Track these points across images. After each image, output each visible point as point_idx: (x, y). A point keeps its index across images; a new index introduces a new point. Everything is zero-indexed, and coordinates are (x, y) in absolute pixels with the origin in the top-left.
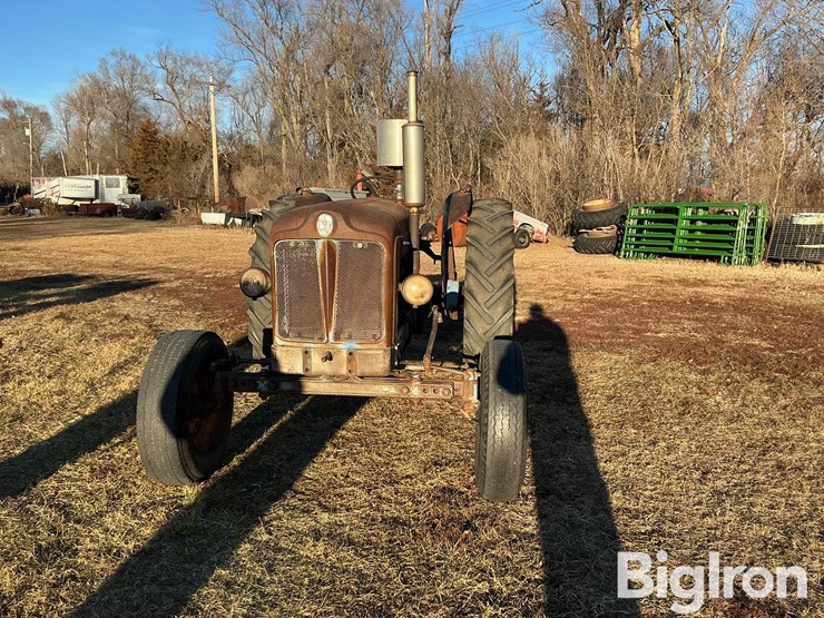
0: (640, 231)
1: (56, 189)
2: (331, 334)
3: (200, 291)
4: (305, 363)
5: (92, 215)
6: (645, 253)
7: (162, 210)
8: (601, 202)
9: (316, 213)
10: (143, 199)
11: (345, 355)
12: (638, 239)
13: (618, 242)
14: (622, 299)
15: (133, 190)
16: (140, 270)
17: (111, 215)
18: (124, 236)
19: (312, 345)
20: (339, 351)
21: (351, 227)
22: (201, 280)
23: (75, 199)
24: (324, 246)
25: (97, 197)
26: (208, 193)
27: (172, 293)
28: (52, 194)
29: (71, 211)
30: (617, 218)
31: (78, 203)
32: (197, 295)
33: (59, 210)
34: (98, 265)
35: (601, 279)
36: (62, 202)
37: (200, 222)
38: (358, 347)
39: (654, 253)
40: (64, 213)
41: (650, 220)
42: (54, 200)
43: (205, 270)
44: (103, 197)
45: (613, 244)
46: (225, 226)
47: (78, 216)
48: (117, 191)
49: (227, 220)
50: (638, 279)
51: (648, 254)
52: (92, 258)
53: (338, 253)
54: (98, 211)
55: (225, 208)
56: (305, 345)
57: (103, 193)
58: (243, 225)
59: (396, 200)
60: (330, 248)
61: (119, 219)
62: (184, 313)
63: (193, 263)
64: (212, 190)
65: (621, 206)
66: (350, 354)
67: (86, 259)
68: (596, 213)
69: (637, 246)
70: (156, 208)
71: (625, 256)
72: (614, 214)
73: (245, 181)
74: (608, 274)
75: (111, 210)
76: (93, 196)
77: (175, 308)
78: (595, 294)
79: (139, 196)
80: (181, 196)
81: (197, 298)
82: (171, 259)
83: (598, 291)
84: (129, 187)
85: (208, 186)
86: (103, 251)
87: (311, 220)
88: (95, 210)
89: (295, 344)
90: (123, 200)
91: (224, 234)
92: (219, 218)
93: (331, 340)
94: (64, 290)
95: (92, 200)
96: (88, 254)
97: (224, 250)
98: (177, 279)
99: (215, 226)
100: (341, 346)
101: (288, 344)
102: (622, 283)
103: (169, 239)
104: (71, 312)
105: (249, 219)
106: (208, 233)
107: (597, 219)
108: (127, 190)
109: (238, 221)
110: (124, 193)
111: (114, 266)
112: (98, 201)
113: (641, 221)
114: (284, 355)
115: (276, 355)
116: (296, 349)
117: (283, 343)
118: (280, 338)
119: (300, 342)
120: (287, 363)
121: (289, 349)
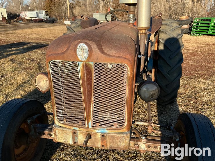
0: (197, 27)
1: (26, 15)
2: (90, 123)
4: (73, 139)
5: (36, 22)
6: (198, 34)
7: (54, 20)
8: (184, 17)
9: (76, 42)
10: (49, 17)
11: (99, 136)
12: (196, 29)
13: (190, 30)
14: (198, 52)
15: (47, 15)
16: (44, 40)
17: (41, 22)
18: (43, 28)
19: (78, 129)
20: (95, 134)
21: (103, 52)
23: (32, 18)
24: (83, 66)
25: (37, 17)
26: (66, 15)
28: (25, 16)
29: (31, 21)
30: (190, 22)
31: (32, 19)
33: (27, 21)
34: (32, 39)
35: (187, 43)
36: (28, 18)
37: (64, 24)
38: (108, 131)
39: (201, 34)
40: (29, 21)
41: (201, 23)
42: (26, 18)
44: (39, 17)
45: (188, 31)
47: (32, 22)
48: (43, 15)
50: (200, 44)
51: (199, 34)
52: (31, 36)
53: (93, 71)
54: (38, 21)
55: (71, 20)
57: (39, 16)
59: (129, 23)
60: (87, 68)
61: (43, 23)
64: (68, 14)
65: (191, 18)
66: (103, 136)
67: (29, 36)
68: (183, 21)
69: (196, 32)
70: (53, 20)
71: (192, 35)
72: (189, 21)
73: (77, 11)
74: (189, 42)
75: (41, 21)
76: (36, 17)
78: (188, 50)
79: (48, 16)
80: (60, 16)
82: (53, 36)
83: (188, 49)
84: (46, 14)
85: (66, 13)
86: (35, 34)
87: (72, 47)
88: (37, 21)
89: (67, 127)
90: (44, 18)
93: (90, 127)
94: (18, 48)
95: (36, 18)
96: (31, 35)
99: (68, 25)
100: (97, 131)
101: (63, 126)
102: (195, 45)
103: (55, 29)
104: (16, 58)
107: (183, 23)
108: (45, 15)
110: (44, 15)
111: (37, 39)
112: (37, 18)
113: (198, 24)
114: (61, 133)
115: (55, 132)
116: (68, 130)
117: (60, 125)
118: (58, 121)
119: (70, 126)
120: (63, 137)
121: (64, 129)
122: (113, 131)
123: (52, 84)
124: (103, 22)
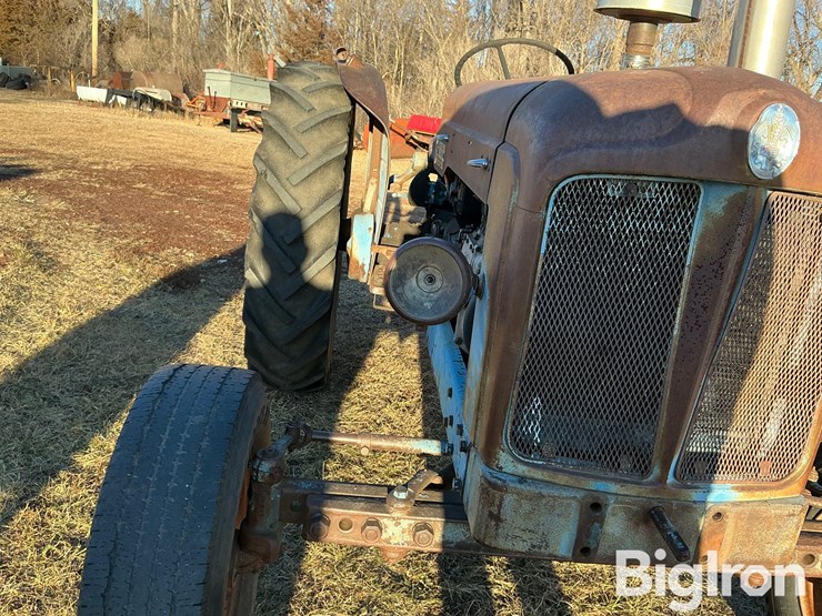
2: (674, 463)
3: (90, 189)
7: (28, 78)
10: (5, 63)
11: (699, 515)
19: (614, 488)
20: (686, 508)
22: (89, 172)
27: (52, 189)
32: (88, 195)
37: (74, 97)
38: (741, 496)
43: (90, 159)
46: (106, 104)
49: (108, 98)
56: (593, 485)
58: (128, 104)
62: (77, 225)
63: (74, 147)
64: (89, 62)
66: (717, 516)
70: (20, 76)
73: (130, 53)
77: (62, 214)
80: (52, 64)
81: (89, 200)
82: (44, 140)
85: (84, 55)
89: (562, 479)
91: (104, 114)
92: (100, 94)
93: (671, 476)
97: (109, 135)
98: (57, 168)
99: (93, 103)
100: (694, 495)
101: (538, 474)
105: (136, 99)
106: (85, 110)
109: (122, 100)
114: (526, 506)
115: (500, 507)
116: (565, 494)
117: (522, 469)
118: (513, 456)
119: (577, 474)
120: (531, 527)
121: (545, 491)
122: (758, 496)
123: (537, 282)
124: (244, 106)
